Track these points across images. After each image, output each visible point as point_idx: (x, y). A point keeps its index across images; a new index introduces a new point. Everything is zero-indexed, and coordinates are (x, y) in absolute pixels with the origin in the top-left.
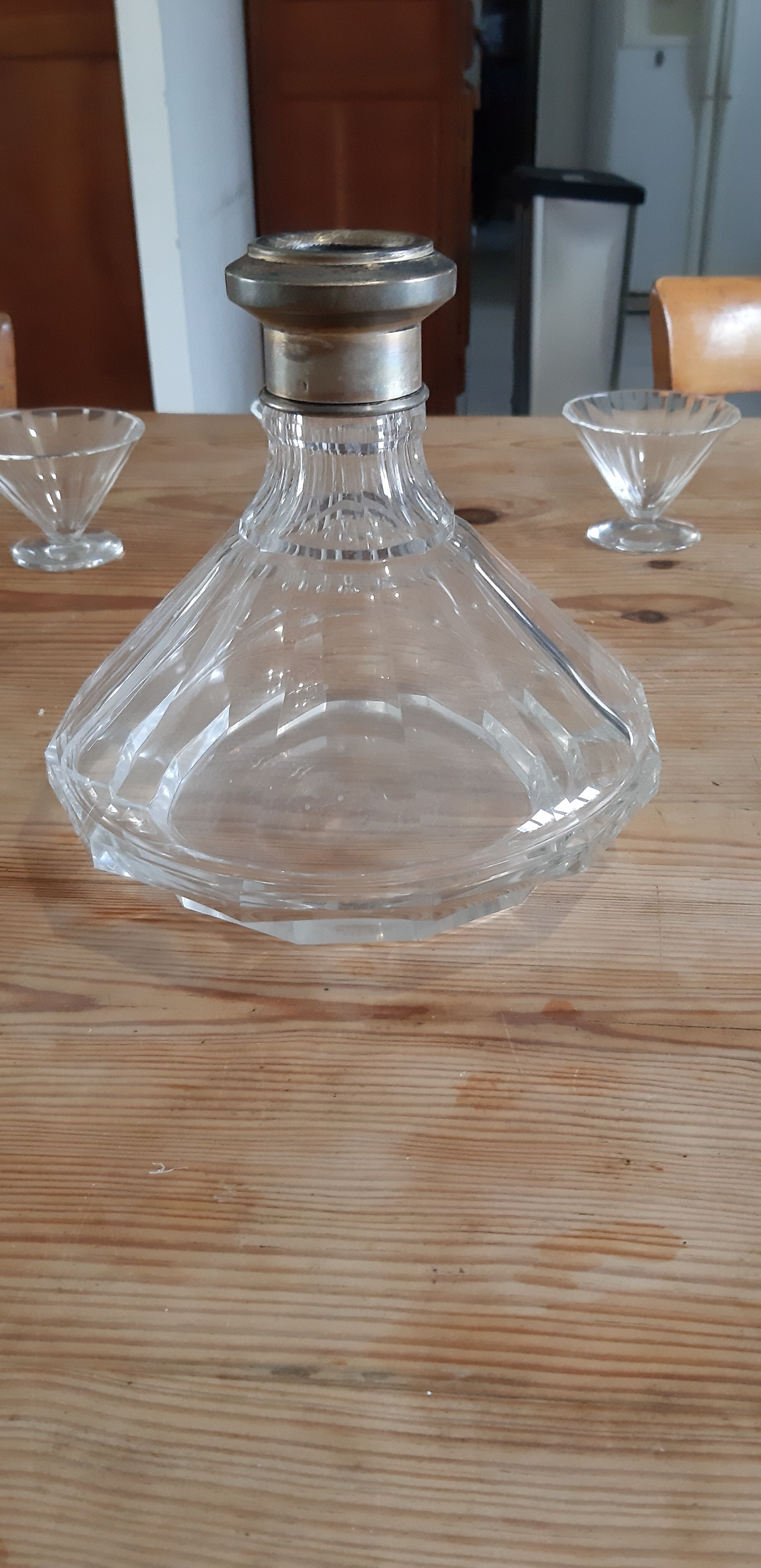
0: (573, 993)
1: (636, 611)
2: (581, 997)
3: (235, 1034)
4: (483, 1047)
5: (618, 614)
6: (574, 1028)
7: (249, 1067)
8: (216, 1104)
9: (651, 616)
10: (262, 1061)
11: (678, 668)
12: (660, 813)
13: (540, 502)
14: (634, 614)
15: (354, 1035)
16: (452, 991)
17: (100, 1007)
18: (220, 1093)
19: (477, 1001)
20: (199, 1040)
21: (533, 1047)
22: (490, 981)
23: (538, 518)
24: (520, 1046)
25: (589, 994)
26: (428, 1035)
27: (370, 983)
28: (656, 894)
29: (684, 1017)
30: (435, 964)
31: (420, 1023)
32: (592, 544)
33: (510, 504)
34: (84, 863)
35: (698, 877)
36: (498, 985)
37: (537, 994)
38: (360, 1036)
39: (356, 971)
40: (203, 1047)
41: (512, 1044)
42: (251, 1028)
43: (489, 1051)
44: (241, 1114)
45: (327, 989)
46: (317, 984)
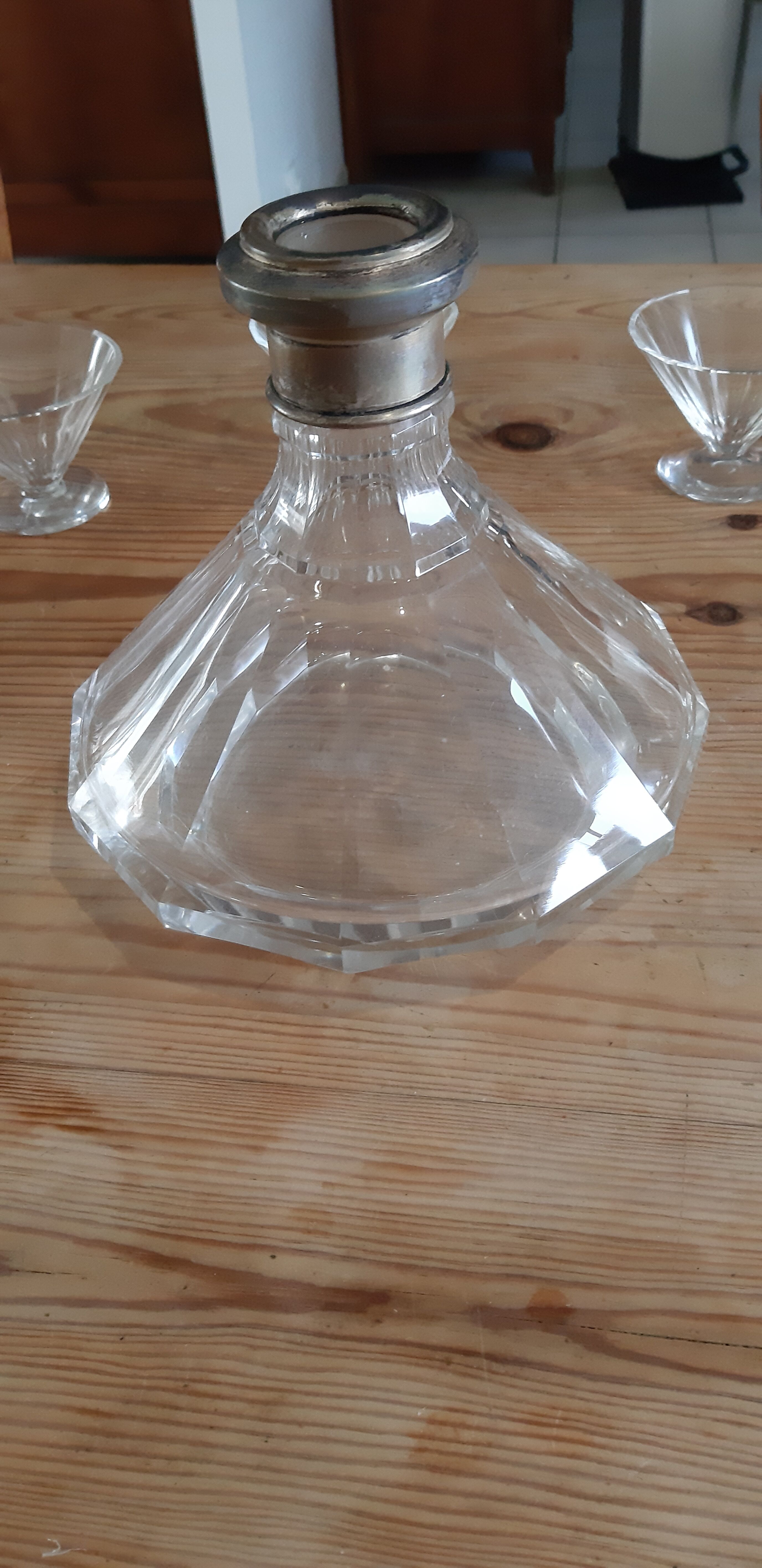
0: (568, 1277)
1: (704, 603)
2: (576, 1284)
3: (160, 1327)
4: (452, 1367)
5: (681, 608)
6: (562, 1338)
7: (171, 1384)
8: (127, 1444)
9: (723, 613)
10: (187, 1375)
11: (747, 705)
12: (702, 965)
13: (605, 411)
14: (701, 609)
15: (298, 1338)
16: (422, 1267)
17: (11, 1271)
18: (135, 1427)
19: (452, 1285)
20: (117, 1335)
21: (511, 1369)
22: (467, 1252)
23: (601, 439)
24: (495, 1366)
25: (587, 1279)
26: (386, 1342)
27: (326, 1249)
28: (685, 1105)
29: (700, 1325)
30: (406, 1219)
31: (378, 1321)
32: (659, 484)
33: (568, 415)
34: (14, 1030)
35: (738, 1079)
36: (479, 1258)
37: (524, 1277)
38: (306, 1339)
39: (312, 1226)
40: (120, 1347)
41: (485, 1363)
42: (180, 1317)
43: (455, 1372)
44: (157, 1464)
45: (273, 1257)
46: (263, 1247)
